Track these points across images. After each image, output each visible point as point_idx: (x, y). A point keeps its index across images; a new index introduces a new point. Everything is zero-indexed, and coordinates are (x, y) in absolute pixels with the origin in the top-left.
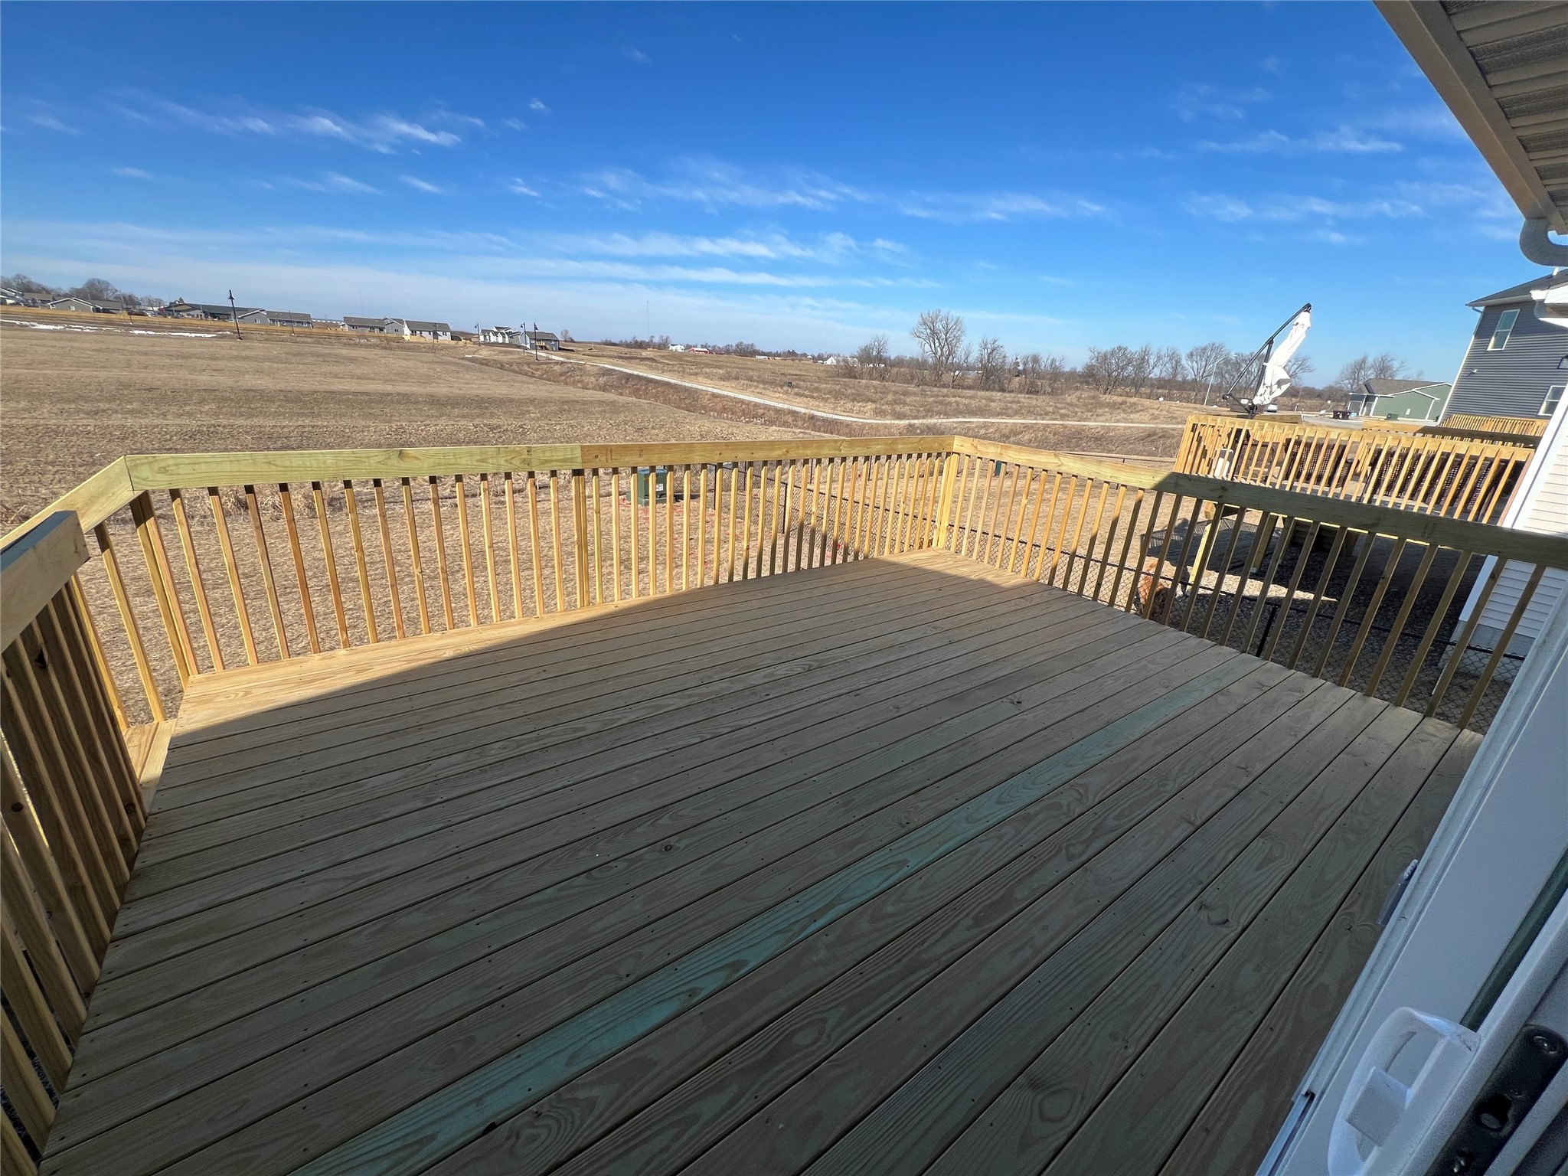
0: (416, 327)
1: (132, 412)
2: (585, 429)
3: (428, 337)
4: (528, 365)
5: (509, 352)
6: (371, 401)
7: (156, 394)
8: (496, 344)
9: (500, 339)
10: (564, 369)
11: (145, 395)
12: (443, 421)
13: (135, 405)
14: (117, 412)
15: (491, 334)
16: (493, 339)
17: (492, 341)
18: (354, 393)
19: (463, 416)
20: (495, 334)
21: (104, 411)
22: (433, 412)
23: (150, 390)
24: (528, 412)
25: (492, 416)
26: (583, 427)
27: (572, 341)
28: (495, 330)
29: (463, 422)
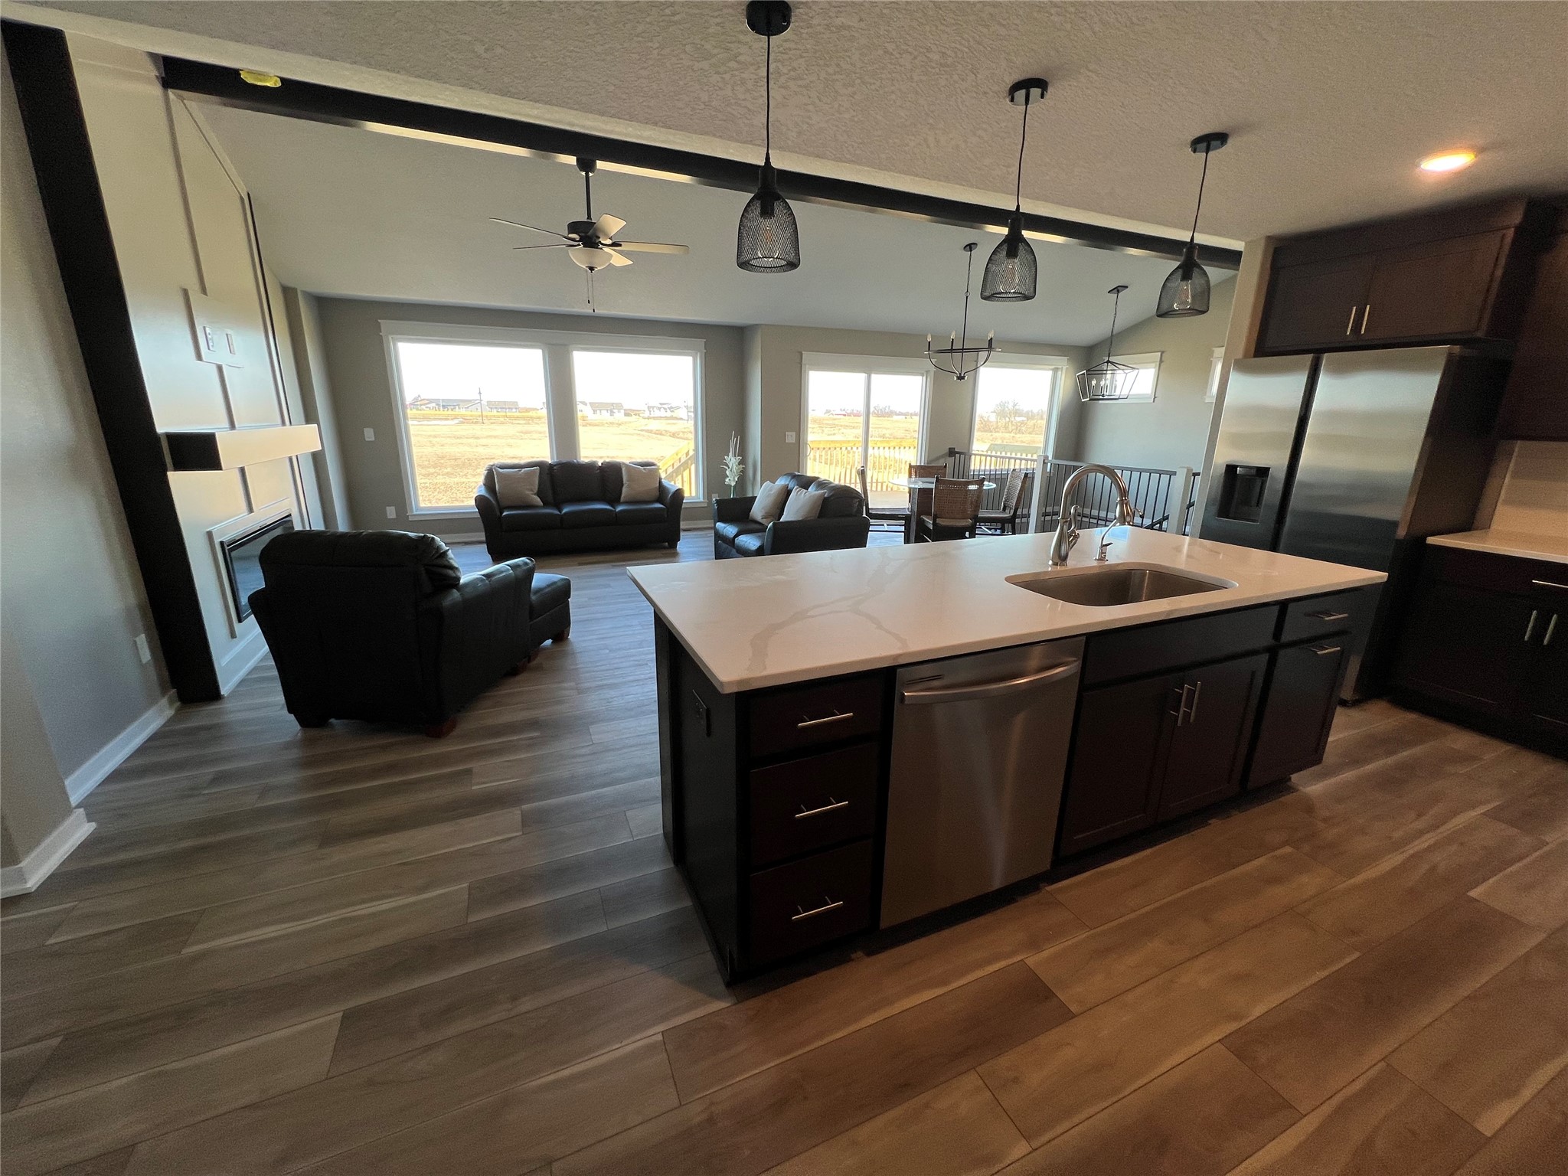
7: (459, 462)
11: (453, 462)
13: (449, 470)
14: (439, 474)
15: (655, 409)
16: (658, 413)
20: (659, 409)
21: (432, 474)
23: (456, 459)
28: (658, 406)
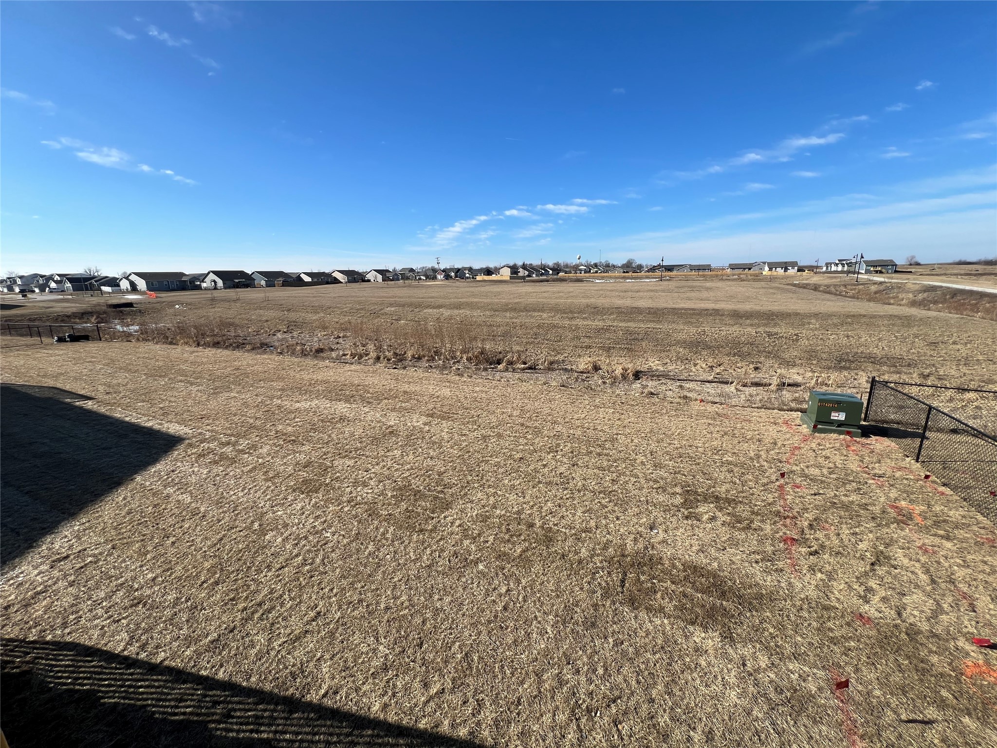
0: (772, 266)
1: (584, 318)
2: (863, 340)
3: (780, 271)
4: (845, 286)
5: (835, 277)
6: (694, 314)
8: (836, 272)
9: (840, 268)
10: (882, 287)
12: (735, 328)
15: (833, 265)
16: (834, 268)
17: (832, 270)
18: (686, 309)
19: (752, 325)
20: (837, 265)
22: (731, 322)
24: (809, 323)
25: (775, 325)
26: (860, 338)
27: (918, 264)
28: (837, 262)
29: (749, 329)
